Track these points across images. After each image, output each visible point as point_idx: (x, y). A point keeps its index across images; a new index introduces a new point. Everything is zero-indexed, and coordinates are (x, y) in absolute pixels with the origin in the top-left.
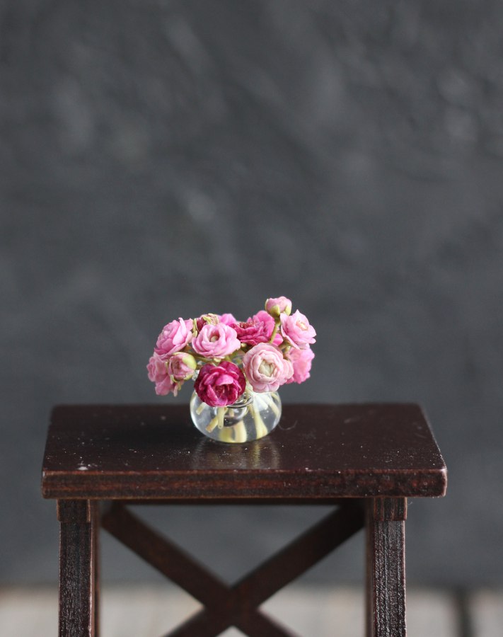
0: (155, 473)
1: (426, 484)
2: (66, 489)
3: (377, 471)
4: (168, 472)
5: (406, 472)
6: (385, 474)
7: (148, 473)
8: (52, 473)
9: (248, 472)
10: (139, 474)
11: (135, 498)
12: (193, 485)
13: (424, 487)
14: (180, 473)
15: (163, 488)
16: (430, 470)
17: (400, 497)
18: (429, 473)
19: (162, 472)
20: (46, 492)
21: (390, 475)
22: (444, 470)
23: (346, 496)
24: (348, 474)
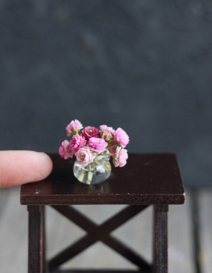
0: (66, 195)
1: (177, 200)
2: (30, 201)
3: (157, 195)
4: (71, 195)
5: (169, 195)
6: (160, 196)
7: (63, 195)
8: (25, 195)
9: (104, 195)
10: (60, 195)
11: (58, 205)
12: (82, 200)
13: (176, 201)
14: (76, 195)
15: (70, 201)
16: (179, 194)
17: (166, 204)
18: (178, 195)
19: (69, 195)
20: (22, 202)
21: (162, 196)
22: (184, 194)
23: (144, 204)
24: (145, 196)
